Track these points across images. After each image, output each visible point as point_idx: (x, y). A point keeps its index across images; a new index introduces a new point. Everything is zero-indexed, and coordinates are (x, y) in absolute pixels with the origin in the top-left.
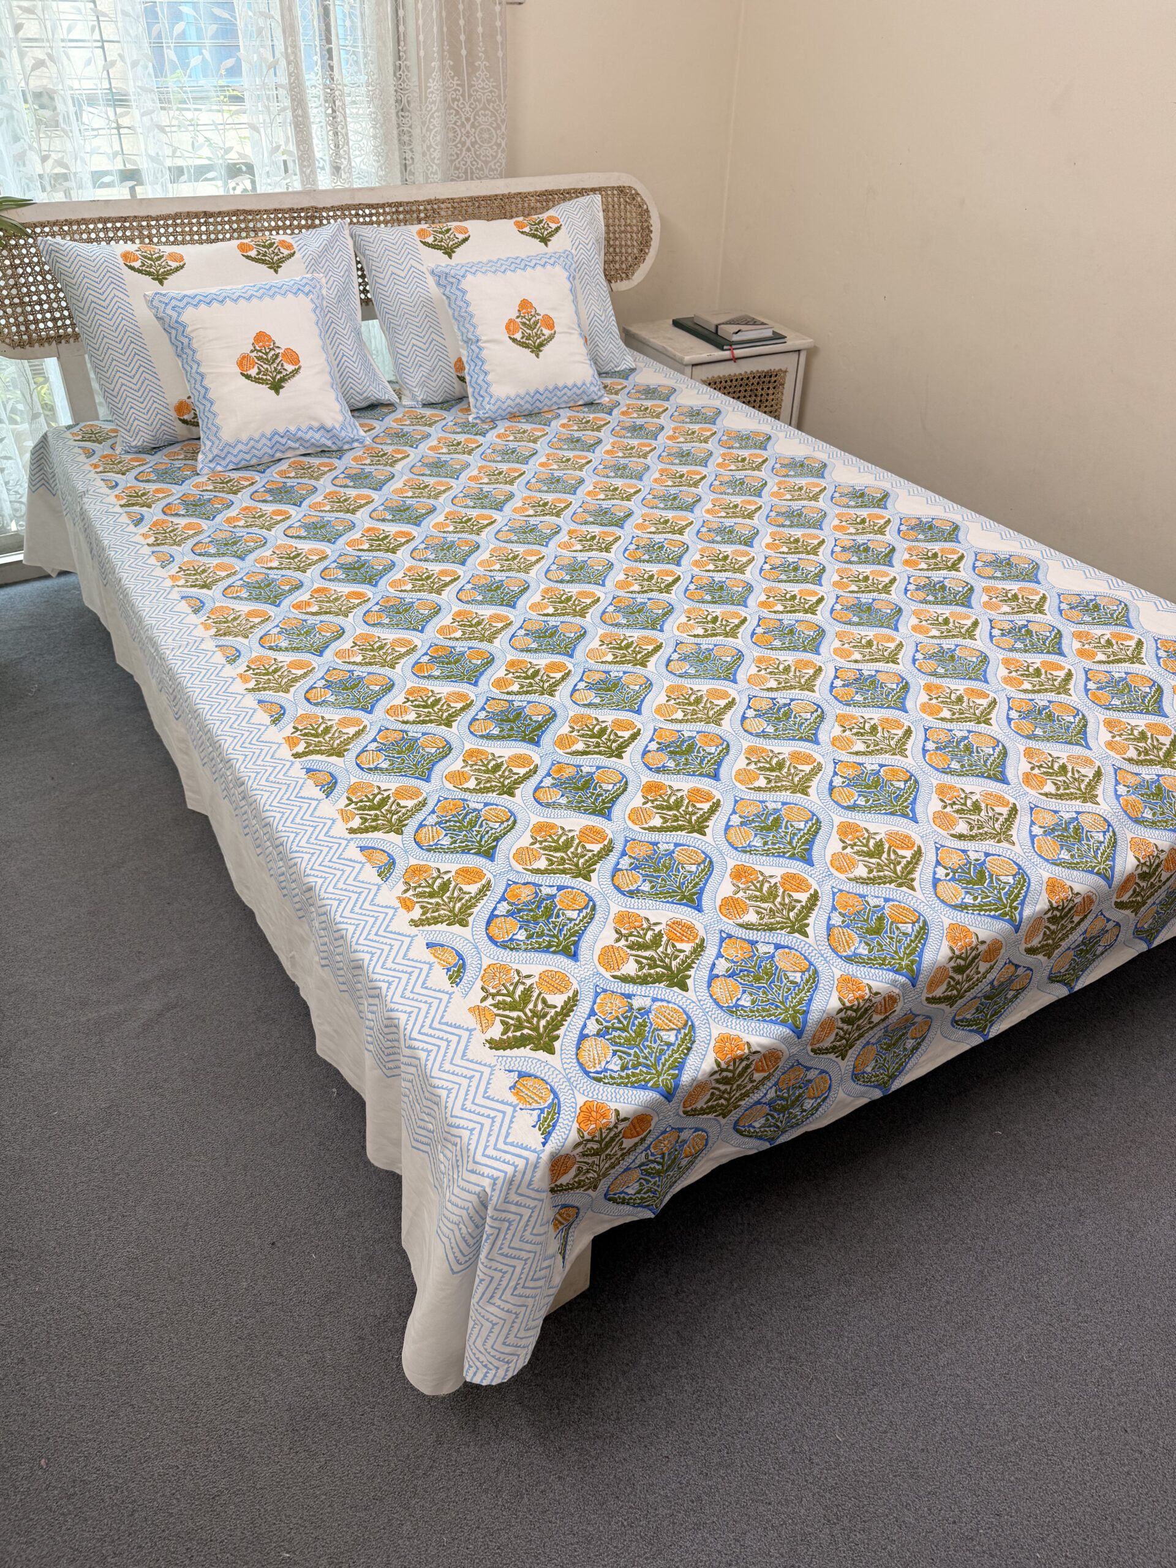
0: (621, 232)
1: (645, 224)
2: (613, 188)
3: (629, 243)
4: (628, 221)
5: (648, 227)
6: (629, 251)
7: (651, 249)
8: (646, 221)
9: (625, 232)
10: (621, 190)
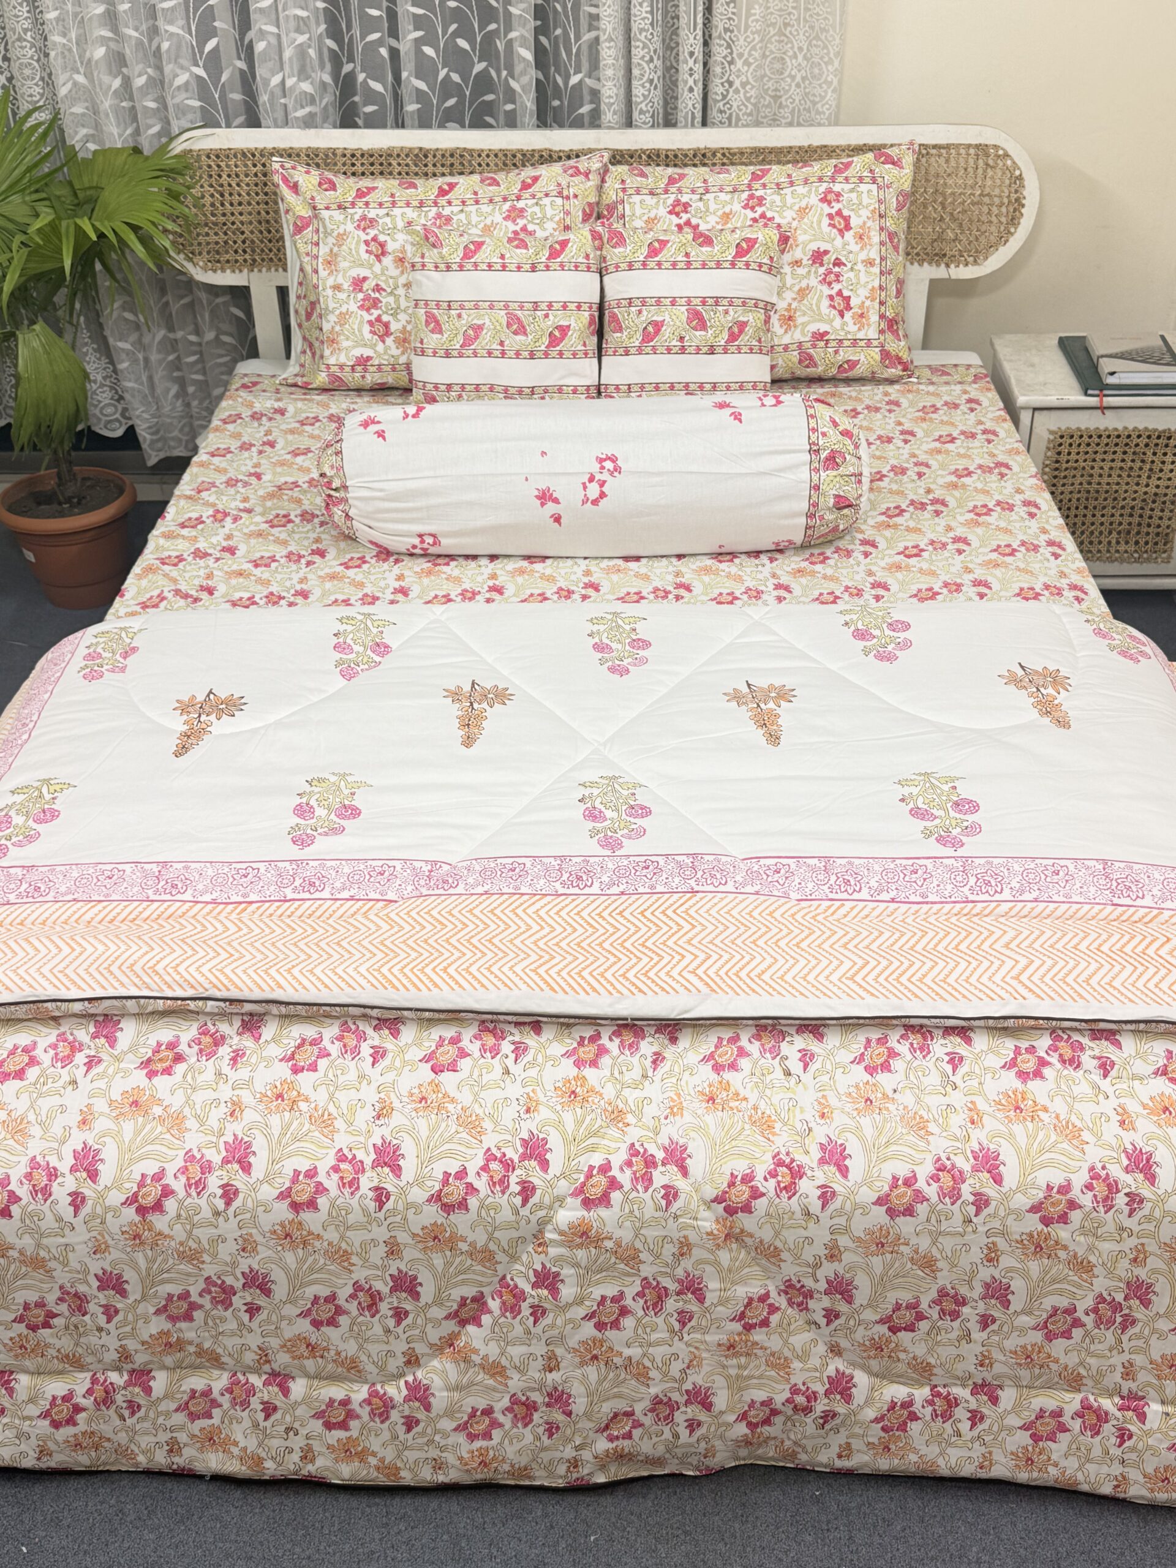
0: (973, 203)
1: (1014, 196)
2: (969, 146)
3: (984, 218)
4: (987, 190)
5: (1017, 200)
6: (983, 228)
7: (1020, 229)
8: (1016, 191)
9: (978, 203)
10: (982, 149)
